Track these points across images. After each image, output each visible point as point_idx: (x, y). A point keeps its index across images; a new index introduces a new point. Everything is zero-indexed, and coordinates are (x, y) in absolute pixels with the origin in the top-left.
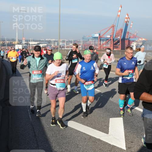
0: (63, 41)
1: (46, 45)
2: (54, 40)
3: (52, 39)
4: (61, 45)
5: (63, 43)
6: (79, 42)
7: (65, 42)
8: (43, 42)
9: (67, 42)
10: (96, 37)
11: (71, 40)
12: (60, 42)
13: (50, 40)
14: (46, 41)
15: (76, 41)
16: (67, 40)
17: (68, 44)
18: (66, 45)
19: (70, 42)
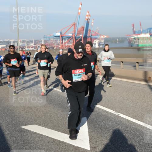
0: (23, 41)
1: (5, 46)
2: (13, 40)
3: (11, 40)
4: (21, 46)
5: (24, 44)
6: (40, 41)
7: (25, 42)
8: (2, 43)
9: (27, 42)
10: (58, 36)
11: (31, 40)
12: (20, 42)
13: (9, 41)
14: (5, 42)
15: (37, 40)
16: (28, 40)
17: (29, 44)
18: (26, 45)
19: (31, 42)
